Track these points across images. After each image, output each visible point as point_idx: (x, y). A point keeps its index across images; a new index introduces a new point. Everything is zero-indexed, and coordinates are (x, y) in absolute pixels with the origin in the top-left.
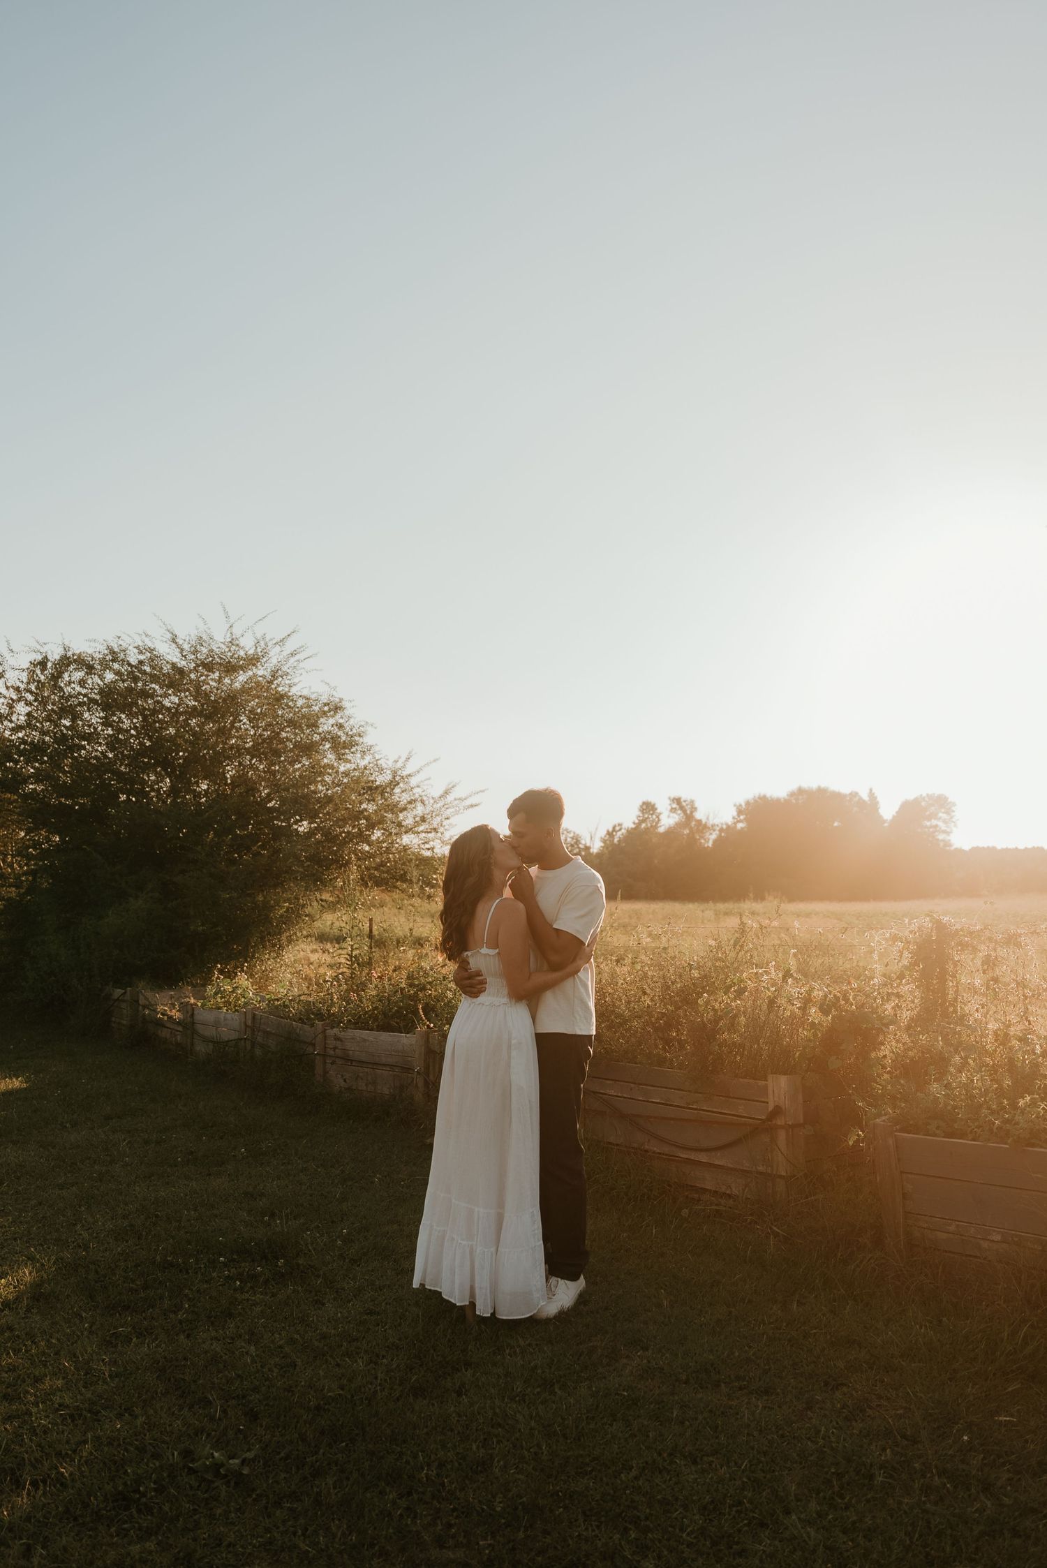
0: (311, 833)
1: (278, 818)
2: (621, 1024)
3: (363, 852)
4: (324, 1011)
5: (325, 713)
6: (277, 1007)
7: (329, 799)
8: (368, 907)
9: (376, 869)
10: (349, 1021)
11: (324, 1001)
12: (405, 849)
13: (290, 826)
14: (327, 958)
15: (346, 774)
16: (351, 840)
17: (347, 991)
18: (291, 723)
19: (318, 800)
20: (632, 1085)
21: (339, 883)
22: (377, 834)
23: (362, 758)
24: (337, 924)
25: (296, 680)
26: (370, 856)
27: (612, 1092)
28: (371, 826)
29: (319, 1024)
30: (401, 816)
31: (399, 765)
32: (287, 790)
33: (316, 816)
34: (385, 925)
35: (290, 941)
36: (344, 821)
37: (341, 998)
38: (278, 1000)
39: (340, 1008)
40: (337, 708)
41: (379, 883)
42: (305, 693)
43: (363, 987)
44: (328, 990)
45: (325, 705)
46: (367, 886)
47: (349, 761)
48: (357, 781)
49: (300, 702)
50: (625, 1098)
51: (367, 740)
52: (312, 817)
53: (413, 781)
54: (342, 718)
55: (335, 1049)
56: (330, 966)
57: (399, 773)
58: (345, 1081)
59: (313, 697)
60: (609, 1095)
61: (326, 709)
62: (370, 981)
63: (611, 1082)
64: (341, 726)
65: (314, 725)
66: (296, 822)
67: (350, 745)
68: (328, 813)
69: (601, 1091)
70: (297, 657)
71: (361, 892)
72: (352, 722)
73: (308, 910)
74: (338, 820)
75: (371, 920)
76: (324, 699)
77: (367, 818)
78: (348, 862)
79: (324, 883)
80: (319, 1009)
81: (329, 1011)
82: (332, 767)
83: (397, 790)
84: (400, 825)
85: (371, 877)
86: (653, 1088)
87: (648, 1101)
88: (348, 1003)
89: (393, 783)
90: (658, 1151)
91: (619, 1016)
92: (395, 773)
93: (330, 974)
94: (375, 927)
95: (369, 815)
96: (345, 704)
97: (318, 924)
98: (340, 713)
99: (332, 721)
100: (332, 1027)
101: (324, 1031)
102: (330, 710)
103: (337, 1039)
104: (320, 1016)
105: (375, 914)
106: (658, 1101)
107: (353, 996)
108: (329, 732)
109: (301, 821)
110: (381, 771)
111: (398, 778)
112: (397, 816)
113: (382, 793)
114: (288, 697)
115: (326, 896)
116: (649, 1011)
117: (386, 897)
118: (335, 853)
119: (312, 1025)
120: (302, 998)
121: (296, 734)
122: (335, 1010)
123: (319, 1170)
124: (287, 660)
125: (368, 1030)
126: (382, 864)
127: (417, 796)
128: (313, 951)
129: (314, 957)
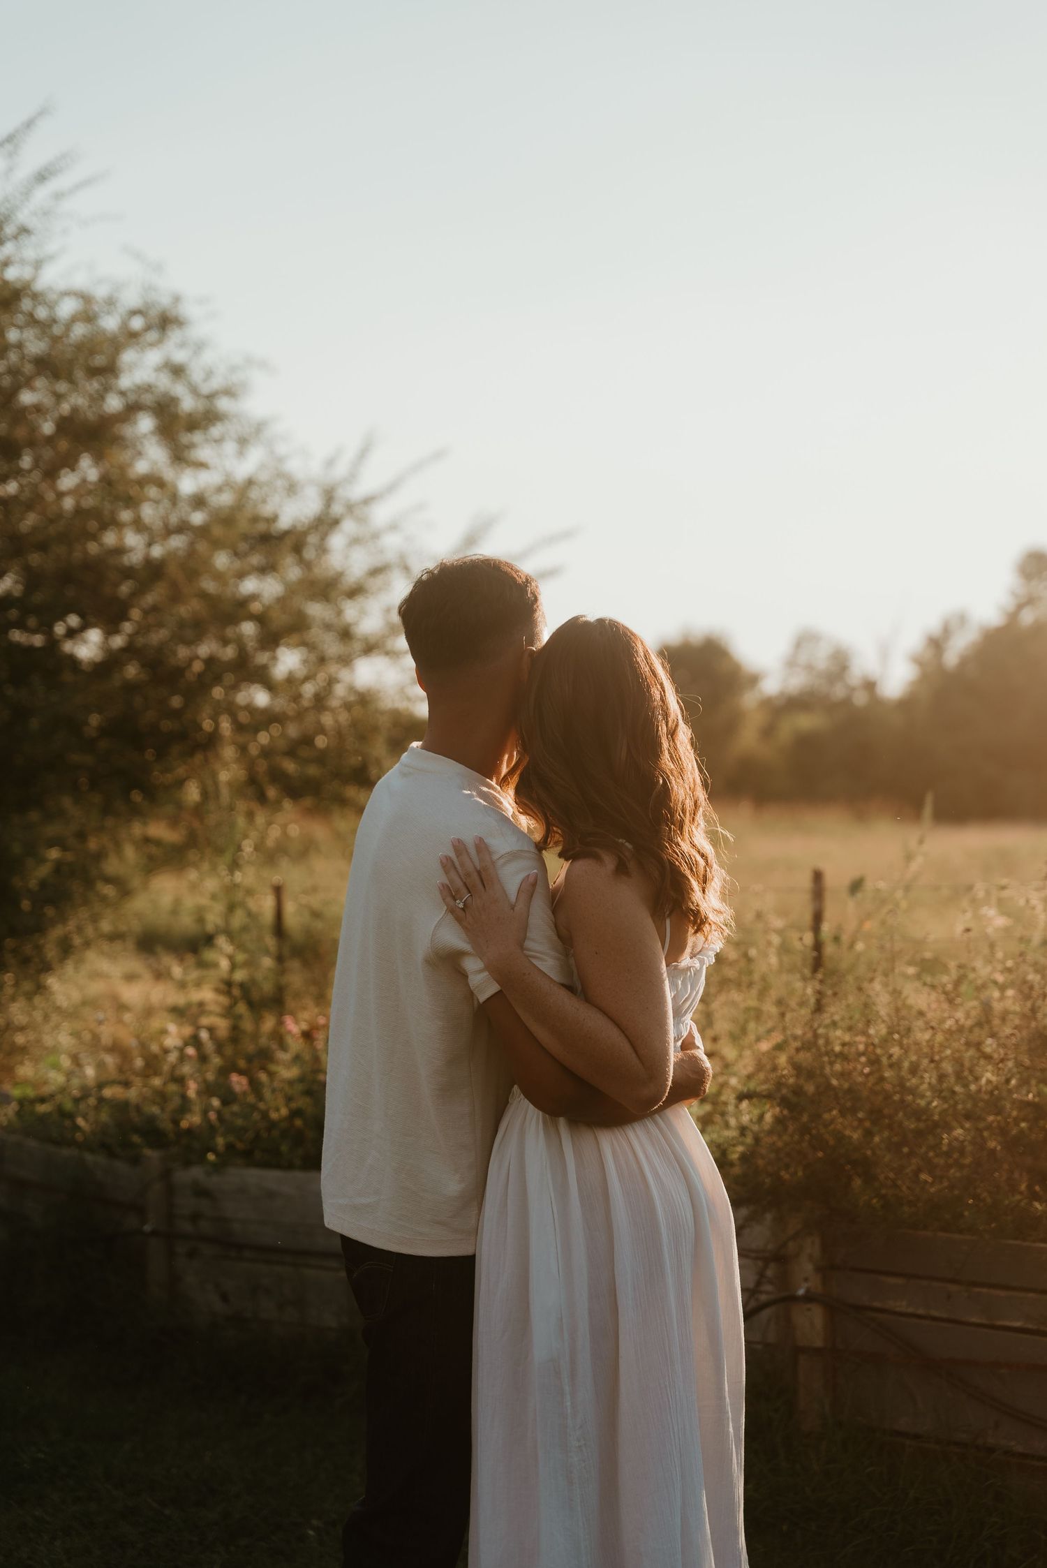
0: (109, 663)
1: (21, 625)
2: (919, 1133)
3: (250, 709)
4: (166, 1125)
5: (133, 336)
6: (43, 1118)
7: (154, 571)
8: (270, 856)
9: (291, 753)
10: (230, 1147)
11: (161, 1097)
12: (364, 699)
13: (53, 644)
14: (162, 994)
15: (199, 501)
16: (217, 680)
17: (224, 1072)
18: (47, 366)
19: (128, 573)
20: (953, 1288)
21: (192, 793)
22: (288, 661)
23: (241, 453)
24: (190, 902)
25: (51, 247)
26: (267, 718)
27: (902, 1306)
28: (271, 639)
29: (151, 1154)
30: (350, 611)
31: (340, 470)
32: (43, 547)
33: (123, 616)
34: (315, 901)
35: (66, 949)
36: (195, 629)
37: (208, 1090)
38: (42, 1100)
39: (205, 1113)
40: (165, 322)
41: (294, 790)
42: (80, 281)
43: (264, 1057)
44: (174, 1067)
45: (134, 313)
46: (262, 798)
47: (202, 465)
48: (226, 519)
49: (67, 308)
50: (934, 1319)
51: (253, 406)
52: (111, 618)
53: (381, 514)
54: (182, 345)
55: (195, 1217)
56: (178, 1012)
57: (341, 493)
58: (224, 1298)
59: (101, 292)
60: (895, 1313)
61: (137, 323)
62: (283, 1046)
63: (900, 1281)
64: (177, 371)
65: (110, 370)
66: (72, 633)
67: (206, 419)
68: (155, 609)
69: (877, 1304)
70: (53, 185)
71: (250, 816)
72: (208, 357)
73: (112, 866)
74: (182, 624)
75: (278, 891)
76: (131, 298)
77: (261, 619)
78: (211, 742)
79: (151, 794)
80: (152, 1119)
81: (176, 1122)
82: (160, 483)
83: (337, 541)
84: (346, 634)
85: (277, 776)
86: (1002, 1293)
87: (993, 1327)
88: (225, 1102)
89: (326, 523)
90: (1020, 1449)
91: (918, 1114)
92: (329, 496)
93: (174, 1035)
94: (290, 908)
95: (268, 609)
96: (189, 310)
97: (139, 903)
98: (175, 335)
99: (153, 357)
100: (188, 1164)
101: (166, 1174)
102: (148, 328)
103: (201, 1192)
104: (153, 1134)
105: (291, 875)
106: (1018, 1324)
107: (238, 1082)
108: (148, 388)
109: (84, 627)
110: (292, 488)
111: (337, 509)
112: (339, 613)
113: (298, 549)
114: (36, 297)
115: (159, 830)
116: (994, 1100)
117: (319, 831)
118: (176, 714)
119: (136, 1160)
120: (108, 1092)
121: (59, 397)
122: (193, 1119)
123: (167, 1512)
124: (27, 193)
125: (278, 1166)
126: (307, 741)
127: (390, 556)
128: (130, 978)
129: (132, 994)
